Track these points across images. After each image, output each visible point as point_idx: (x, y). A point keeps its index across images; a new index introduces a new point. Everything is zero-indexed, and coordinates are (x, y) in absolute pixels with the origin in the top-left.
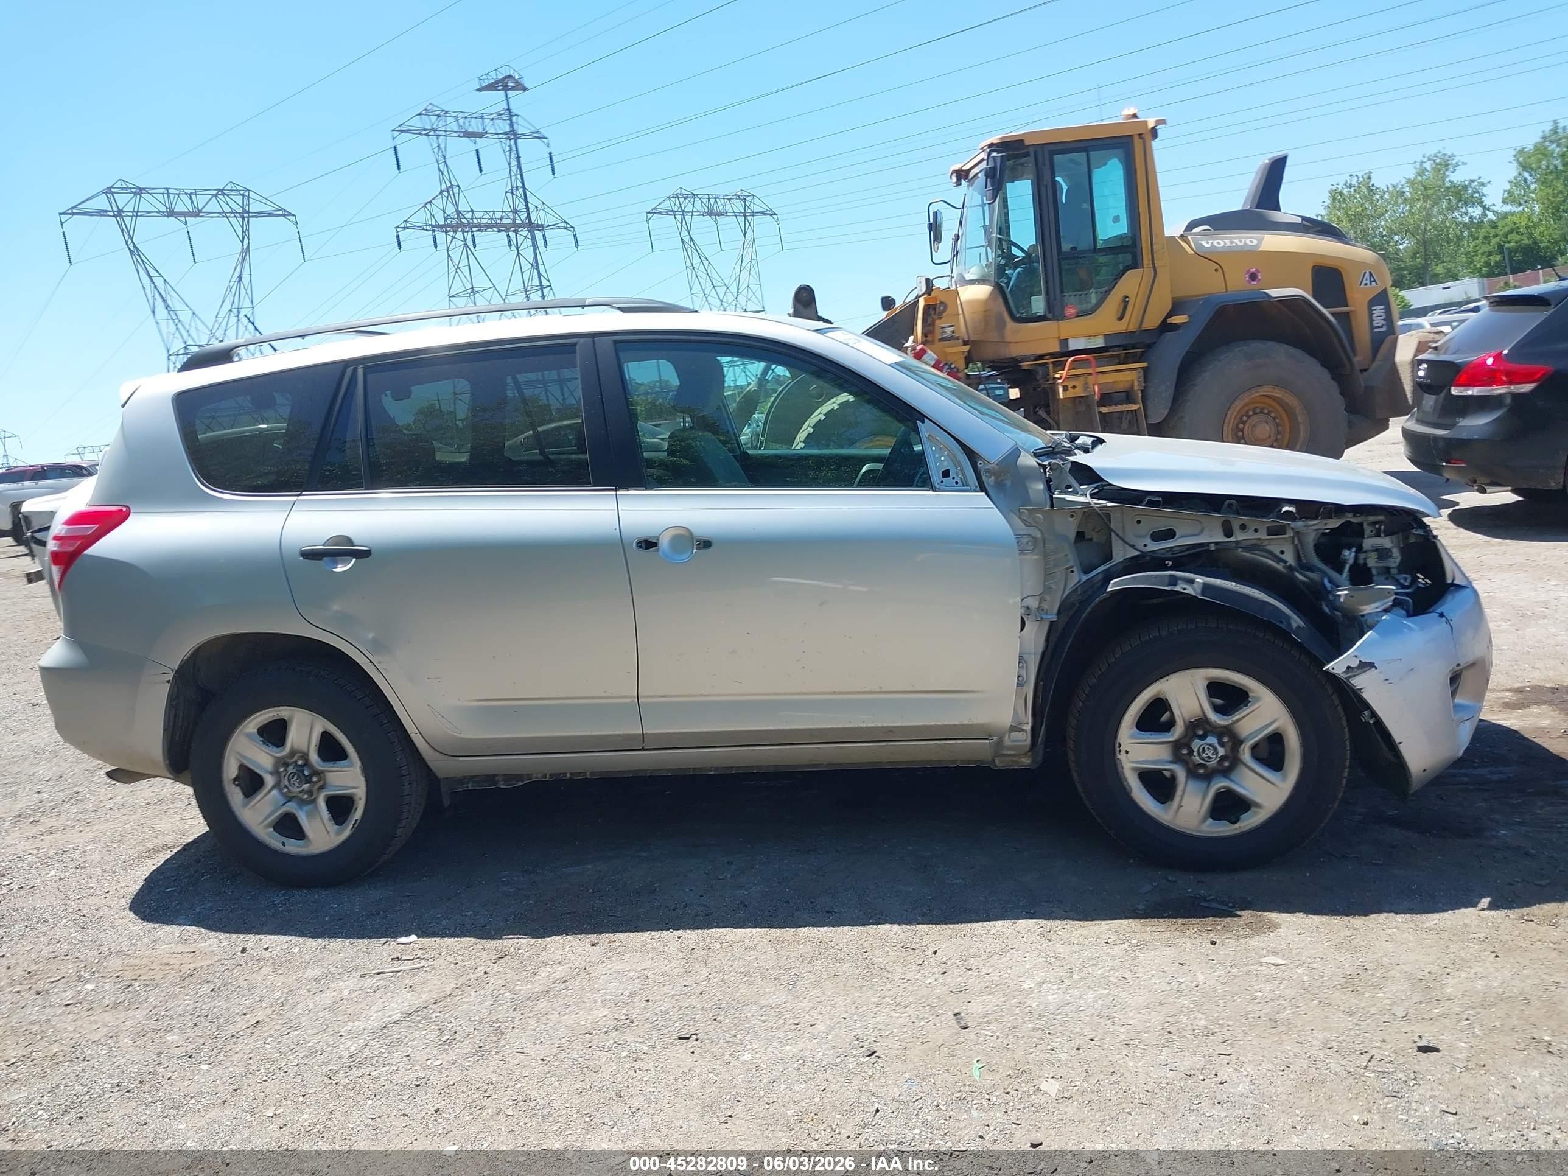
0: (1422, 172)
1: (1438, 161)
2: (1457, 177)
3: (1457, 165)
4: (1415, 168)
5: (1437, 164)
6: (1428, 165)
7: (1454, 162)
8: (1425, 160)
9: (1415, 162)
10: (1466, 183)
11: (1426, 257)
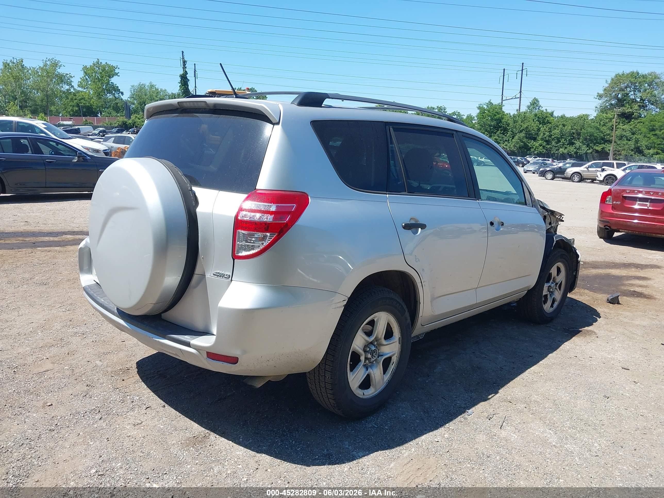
0: (46, 65)
1: (53, 62)
2: (61, 71)
3: (61, 66)
4: (43, 62)
5: (52, 63)
6: (48, 63)
7: (60, 64)
8: (47, 60)
9: (43, 60)
10: (65, 75)
11: (47, 102)
